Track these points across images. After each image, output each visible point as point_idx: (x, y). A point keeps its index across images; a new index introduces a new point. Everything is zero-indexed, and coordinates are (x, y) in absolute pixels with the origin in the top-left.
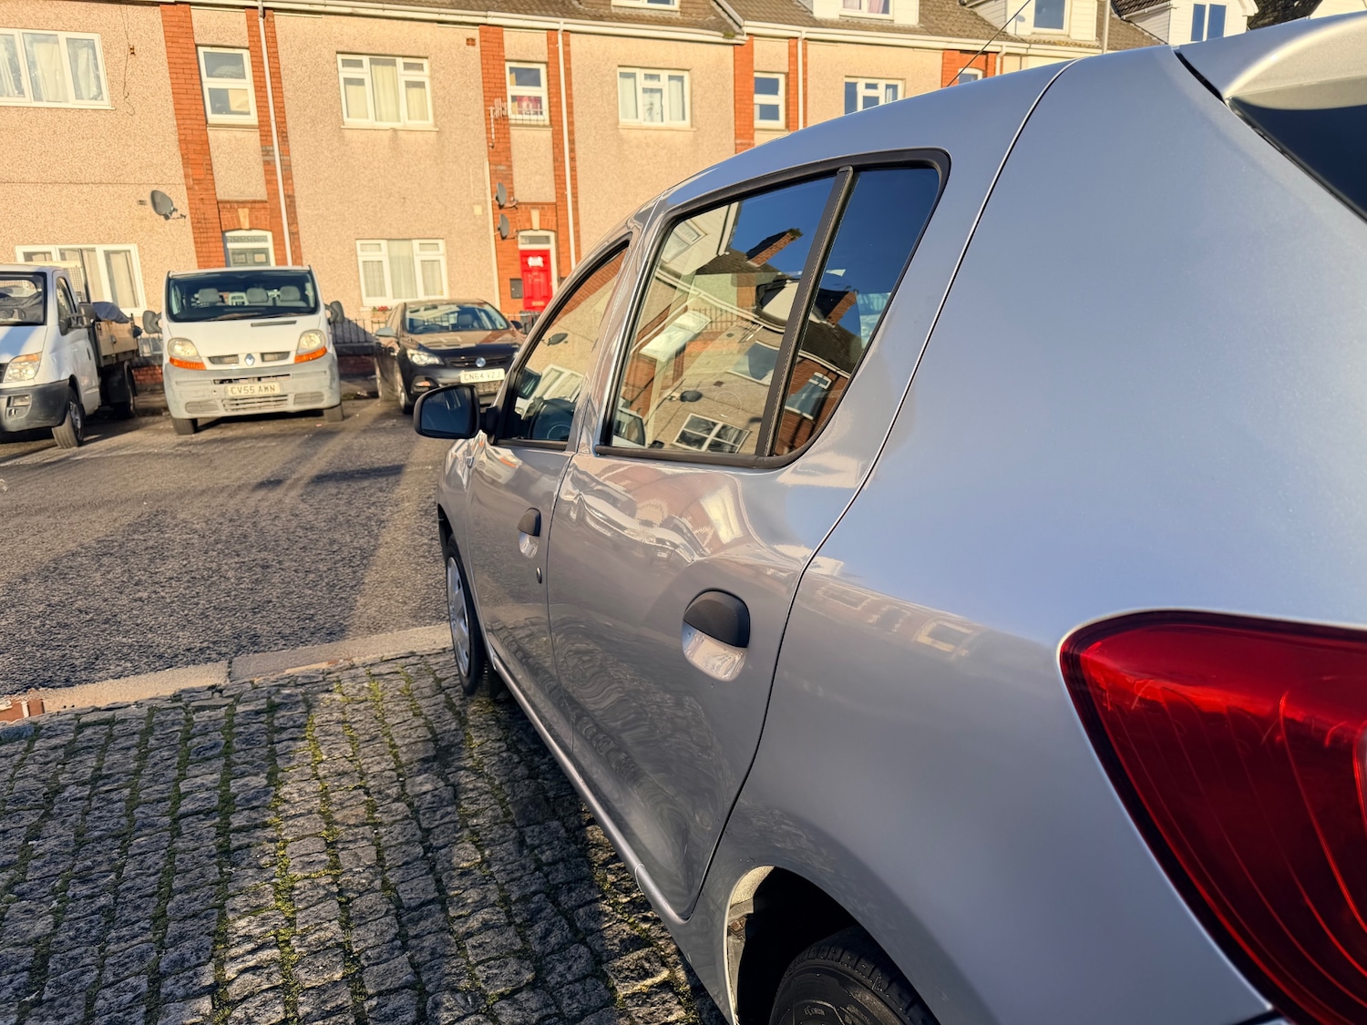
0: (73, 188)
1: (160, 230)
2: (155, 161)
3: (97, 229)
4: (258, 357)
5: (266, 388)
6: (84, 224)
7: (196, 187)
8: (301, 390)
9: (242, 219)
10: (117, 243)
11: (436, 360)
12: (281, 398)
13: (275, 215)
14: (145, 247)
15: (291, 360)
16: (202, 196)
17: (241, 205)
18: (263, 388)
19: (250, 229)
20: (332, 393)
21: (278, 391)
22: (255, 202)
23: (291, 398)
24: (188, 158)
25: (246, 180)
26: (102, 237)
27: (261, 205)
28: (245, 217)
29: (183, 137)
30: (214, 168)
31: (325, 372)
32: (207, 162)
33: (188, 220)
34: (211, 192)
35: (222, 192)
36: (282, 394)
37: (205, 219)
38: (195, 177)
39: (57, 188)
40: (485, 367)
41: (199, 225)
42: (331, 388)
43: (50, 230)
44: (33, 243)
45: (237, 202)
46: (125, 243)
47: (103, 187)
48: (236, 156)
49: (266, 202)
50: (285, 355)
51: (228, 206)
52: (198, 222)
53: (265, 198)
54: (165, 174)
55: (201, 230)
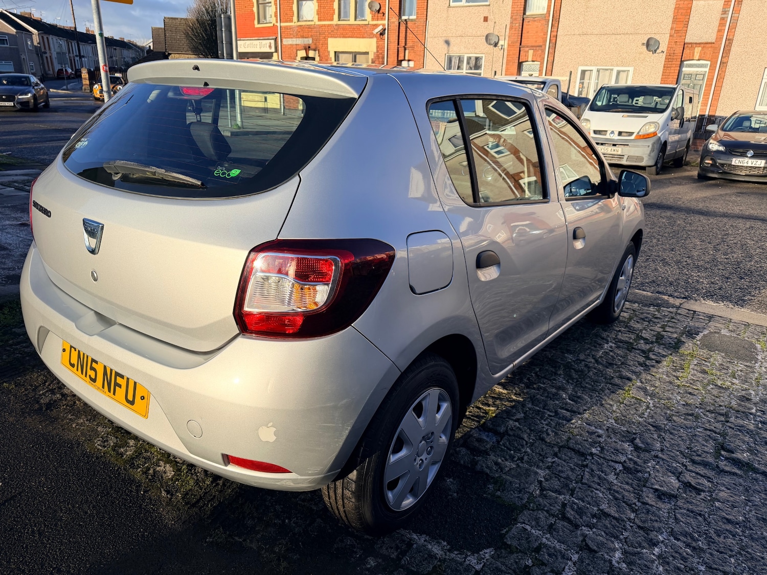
0: (613, 37)
1: (648, 60)
2: (658, 21)
3: (617, 58)
4: (616, 133)
5: (614, 150)
6: (612, 56)
7: (675, 35)
8: (632, 154)
9: (695, 54)
10: (625, 66)
11: (722, 148)
12: (621, 157)
13: (716, 51)
14: (637, 69)
15: (633, 137)
16: (676, 40)
17: (697, 45)
18: (613, 150)
19: (699, 60)
20: (649, 159)
21: (619, 153)
22: (707, 43)
23: (625, 157)
24: (676, 18)
25: (706, 30)
26: (618, 63)
27: (710, 45)
28: (697, 53)
29: (678, 6)
30: (690, 23)
31: (649, 146)
32: (686, 20)
33: (664, 55)
34: (683, 38)
35: (689, 37)
36: (621, 154)
37: (674, 53)
38: (676, 29)
39: (606, 37)
40: (752, 157)
41: (670, 57)
42: (649, 155)
43: (596, 58)
44: (587, 65)
45: (696, 43)
46: (628, 66)
47: (627, 36)
48: (705, 15)
49: (714, 43)
50: (631, 134)
51: (690, 46)
52: (669, 55)
53: (714, 41)
54: (661, 28)
55: (670, 60)
